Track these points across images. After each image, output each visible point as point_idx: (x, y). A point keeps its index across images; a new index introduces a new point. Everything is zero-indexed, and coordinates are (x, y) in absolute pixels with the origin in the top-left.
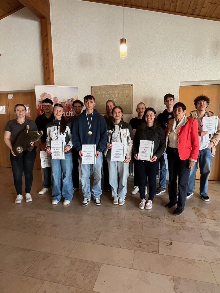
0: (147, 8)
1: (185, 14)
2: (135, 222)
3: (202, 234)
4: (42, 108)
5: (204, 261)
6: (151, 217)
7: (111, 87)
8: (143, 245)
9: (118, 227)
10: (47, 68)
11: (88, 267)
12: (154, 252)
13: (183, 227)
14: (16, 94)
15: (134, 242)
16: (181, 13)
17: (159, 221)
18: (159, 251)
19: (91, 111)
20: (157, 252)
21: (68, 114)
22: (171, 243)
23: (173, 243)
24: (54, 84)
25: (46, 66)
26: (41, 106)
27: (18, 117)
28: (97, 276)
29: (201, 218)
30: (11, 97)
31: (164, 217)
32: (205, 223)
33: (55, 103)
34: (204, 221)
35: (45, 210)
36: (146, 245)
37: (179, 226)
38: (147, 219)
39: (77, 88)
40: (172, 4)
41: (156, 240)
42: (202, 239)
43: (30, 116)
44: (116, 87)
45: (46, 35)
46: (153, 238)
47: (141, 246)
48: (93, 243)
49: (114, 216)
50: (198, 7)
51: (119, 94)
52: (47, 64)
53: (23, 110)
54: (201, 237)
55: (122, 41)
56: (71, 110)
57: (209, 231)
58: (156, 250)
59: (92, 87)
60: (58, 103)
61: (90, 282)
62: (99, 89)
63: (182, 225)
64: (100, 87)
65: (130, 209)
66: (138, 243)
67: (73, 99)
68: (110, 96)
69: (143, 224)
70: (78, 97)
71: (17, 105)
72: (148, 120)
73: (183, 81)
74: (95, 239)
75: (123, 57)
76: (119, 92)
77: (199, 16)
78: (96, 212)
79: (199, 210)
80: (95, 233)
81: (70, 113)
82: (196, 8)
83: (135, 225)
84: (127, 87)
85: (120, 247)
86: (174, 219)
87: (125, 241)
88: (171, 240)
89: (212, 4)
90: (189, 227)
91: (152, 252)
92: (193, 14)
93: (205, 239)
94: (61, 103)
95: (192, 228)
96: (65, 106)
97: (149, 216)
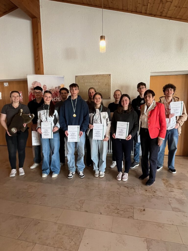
0: (123, 10)
1: (155, 16)
2: (113, 192)
3: (170, 201)
4: (33, 94)
5: (173, 224)
6: (127, 187)
7: (93, 76)
8: (120, 212)
9: (99, 196)
10: (37, 60)
11: (73, 231)
12: (130, 218)
13: (154, 196)
14: (10, 82)
15: (113, 209)
16: (151, 14)
17: (134, 190)
18: (134, 216)
19: (75, 97)
20: (132, 217)
21: (55, 99)
22: (144, 209)
23: (146, 209)
24: (43, 74)
25: (37, 58)
26: (32, 93)
27: (13, 102)
28: (82, 239)
29: (169, 188)
30: (6, 85)
31: (138, 188)
32: (172, 192)
33: (44, 90)
34: (172, 191)
35: (36, 182)
36: (123, 212)
37: (151, 195)
38: (123, 189)
39: (63, 77)
40: (143, 7)
41: (131, 207)
42: (170, 205)
43: (22, 101)
44: (96, 76)
45: (37, 32)
46: (129, 206)
47: (119, 212)
48: (78, 211)
49: (96, 187)
50: (165, 10)
51: (99, 82)
52: (37, 57)
53: (17, 96)
54: (170, 204)
55: (102, 37)
56: (59, 96)
57: (176, 199)
58: (132, 216)
59: (76, 77)
60: (47, 90)
61: (75, 244)
62: (82, 78)
63: (153, 194)
64: (83, 77)
65: (109, 181)
66: (116, 210)
67: (60, 87)
68: (91, 84)
69: (120, 193)
70: (64, 85)
71: (13, 92)
72: (123, 104)
73: (153, 71)
74: (79, 207)
75: (103, 51)
76: (99, 81)
77: (166, 17)
78: (80, 183)
79: (167, 181)
80: (79, 202)
81: (57, 98)
82: (163, 11)
83: (113, 194)
84: (106, 77)
85: (101, 214)
86: (146, 189)
87: (105, 208)
88: (144, 206)
89: (176, 7)
90: (159, 196)
91: (128, 217)
92: (161, 16)
93: (173, 206)
94: (50, 90)
95: (162, 197)
96: (53, 92)
97: (125, 187)
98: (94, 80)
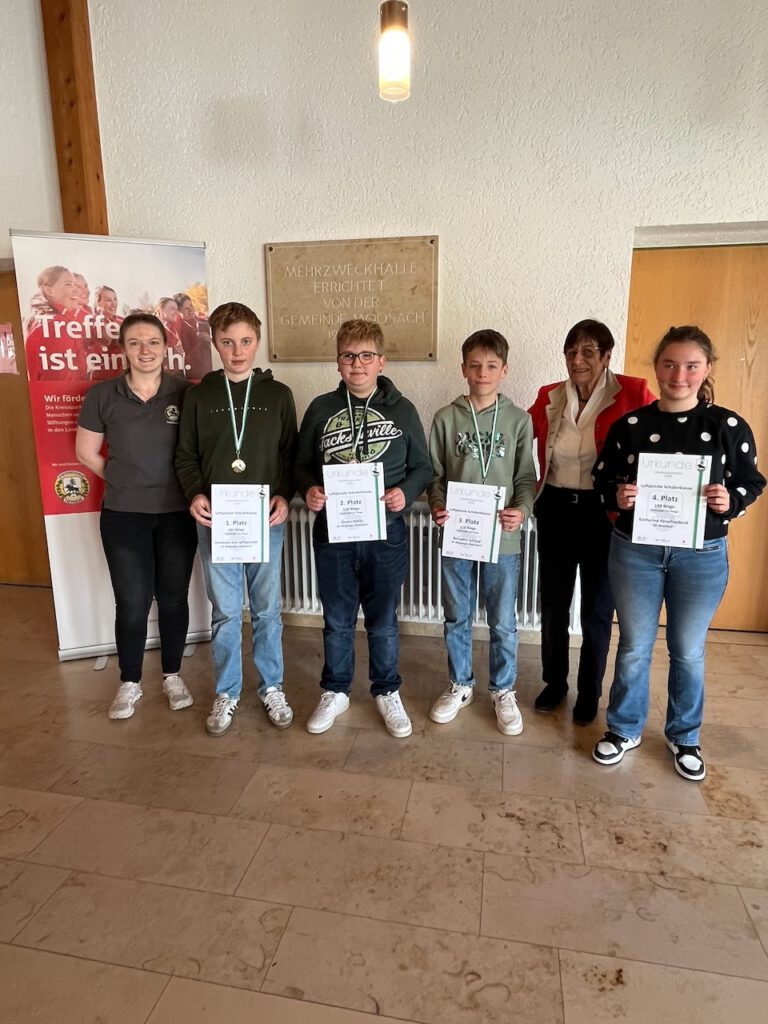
2: (447, 849)
4: (46, 334)
6: (519, 818)
7: (347, 247)
9: (372, 880)
10: (70, 162)
13: (662, 873)
17: (555, 840)
23: (631, 972)
26: (42, 327)
32: (756, 849)
33: (104, 313)
34: (751, 838)
36: (503, 992)
37: (646, 866)
38: (501, 830)
41: (547, 957)
42: (757, 941)
47: (479, 998)
48: (248, 988)
51: (381, 278)
54: (753, 930)
55: (391, 11)
56: (179, 343)
62: (297, 257)
63: (658, 860)
64: (300, 248)
66: (462, 982)
67: (186, 297)
68: (341, 287)
69: (483, 859)
76: (378, 271)
84: (415, 249)
85: (378, 1010)
88: (618, 954)
90: (691, 874)
97: (508, 815)
98: (355, 265)
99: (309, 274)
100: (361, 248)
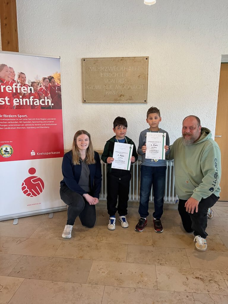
2: (178, 292)
6: (201, 279)
7: (114, 60)
17: (217, 286)
33: (21, 83)
38: (195, 284)
44: (122, 60)
49: (138, 283)
51: (127, 72)
56: (50, 95)
64: (96, 61)
65: (161, 264)
67: (53, 78)
73: (225, 54)
76: (126, 69)
81: (46, 101)
84: (140, 61)
96: (39, 88)
97: (196, 278)
98: (117, 67)
99: (99, 70)
100: (119, 60)
